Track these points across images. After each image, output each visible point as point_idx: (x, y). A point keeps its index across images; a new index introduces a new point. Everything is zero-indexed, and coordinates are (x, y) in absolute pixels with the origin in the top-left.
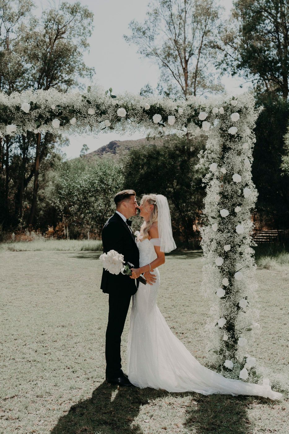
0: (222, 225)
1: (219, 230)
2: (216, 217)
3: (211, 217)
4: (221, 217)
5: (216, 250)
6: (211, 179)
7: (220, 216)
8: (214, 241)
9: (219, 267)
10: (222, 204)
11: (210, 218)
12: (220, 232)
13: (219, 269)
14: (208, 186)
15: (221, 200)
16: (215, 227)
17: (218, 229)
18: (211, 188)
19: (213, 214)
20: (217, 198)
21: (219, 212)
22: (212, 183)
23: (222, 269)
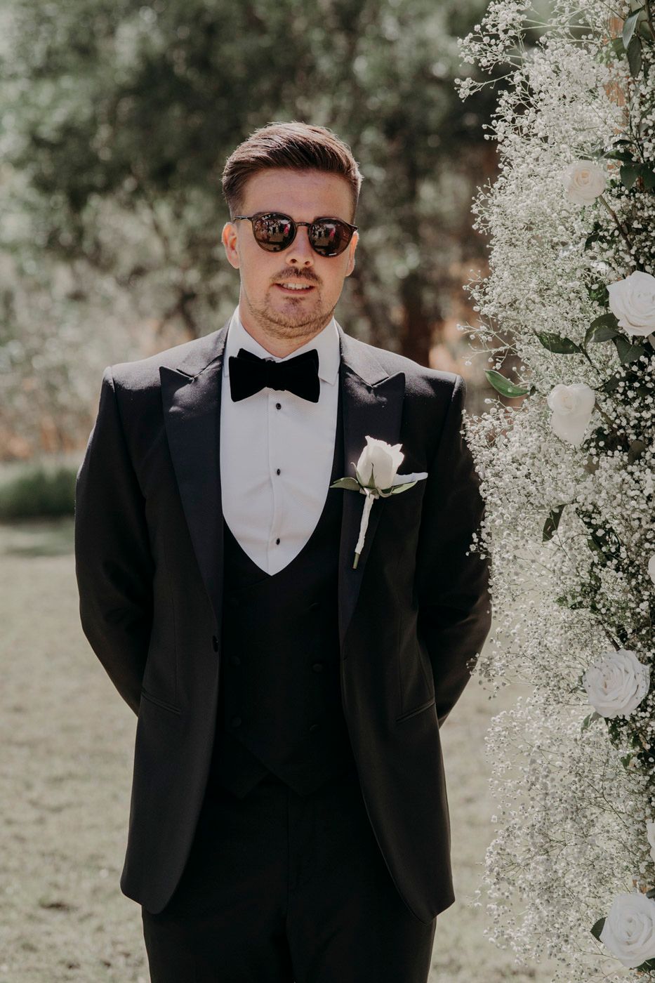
0: (627, 402)
1: (607, 440)
2: (575, 334)
3: (541, 336)
4: (620, 337)
5: (592, 589)
6: (533, 40)
7: (607, 326)
8: (574, 526)
9: (615, 724)
10: (625, 236)
11: (529, 351)
12: (619, 456)
13: (615, 736)
14: (506, 99)
15: (617, 205)
16: (576, 414)
17: (599, 432)
18: (530, 112)
19: (557, 319)
20: (582, 188)
21: (602, 297)
22: (537, 68)
23: (638, 737)
